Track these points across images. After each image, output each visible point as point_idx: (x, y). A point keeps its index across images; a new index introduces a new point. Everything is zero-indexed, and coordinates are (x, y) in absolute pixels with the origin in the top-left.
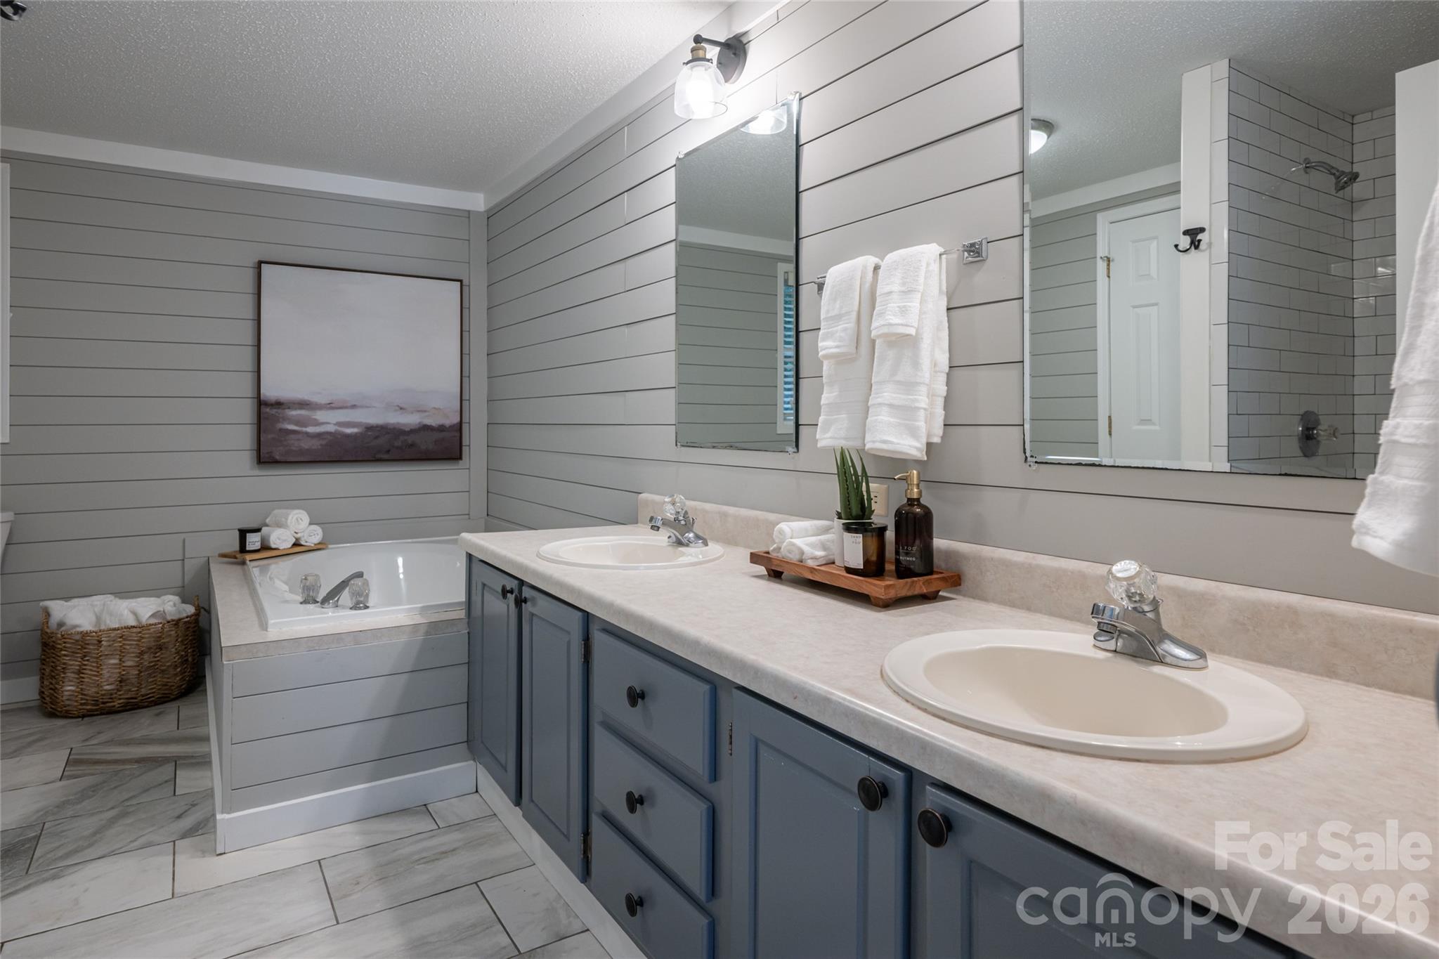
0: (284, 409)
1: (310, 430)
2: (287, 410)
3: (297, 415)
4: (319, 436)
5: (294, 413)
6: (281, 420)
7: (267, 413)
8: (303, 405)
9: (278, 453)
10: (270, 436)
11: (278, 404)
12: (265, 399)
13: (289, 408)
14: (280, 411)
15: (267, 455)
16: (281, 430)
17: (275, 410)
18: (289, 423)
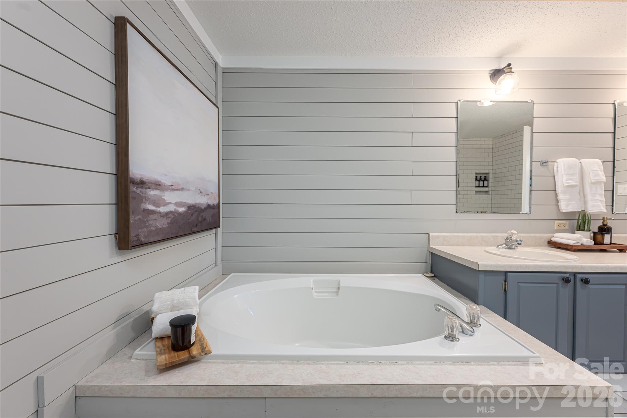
0: (146, 189)
1: (163, 209)
2: (148, 190)
3: (155, 195)
4: (167, 214)
5: (152, 193)
6: (144, 200)
7: (134, 192)
8: (158, 185)
9: (143, 235)
10: (137, 218)
11: (142, 183)
12: (133, 177)
13: (149, 188)
14: (143, 190)
15: (135, 239)
16: (144, 210)
17: (140, 189)
18: (150, 203)
